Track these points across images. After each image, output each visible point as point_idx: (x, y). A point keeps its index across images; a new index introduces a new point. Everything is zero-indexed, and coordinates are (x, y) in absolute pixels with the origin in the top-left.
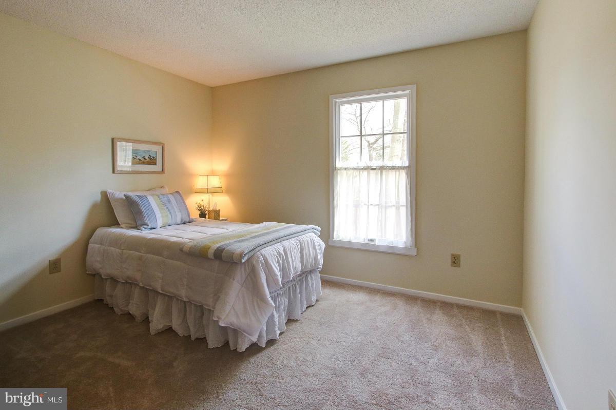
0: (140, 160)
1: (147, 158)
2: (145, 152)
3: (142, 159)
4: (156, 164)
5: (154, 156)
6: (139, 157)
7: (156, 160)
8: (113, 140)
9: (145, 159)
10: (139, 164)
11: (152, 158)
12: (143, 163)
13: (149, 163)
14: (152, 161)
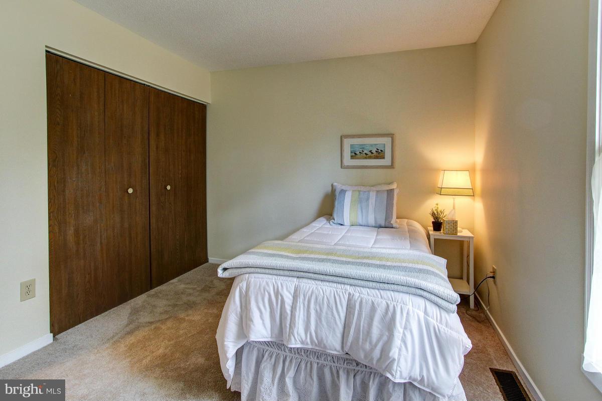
0: (366, 154)
1: (374, 151)
2: (372, 145)
3: (369, 154)
4: (384, 158)
5: (382, 149)
6: (365, 152)
7: (384, 153)
8: (341, 137)
9: (372, 153)
10: (366, 158)
11: (379, 151)
12: (370, 158)
13: (376, 157)
14: (380, 154)
